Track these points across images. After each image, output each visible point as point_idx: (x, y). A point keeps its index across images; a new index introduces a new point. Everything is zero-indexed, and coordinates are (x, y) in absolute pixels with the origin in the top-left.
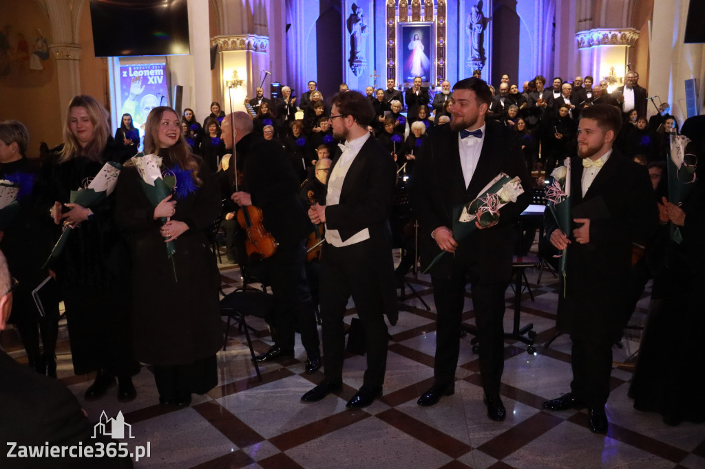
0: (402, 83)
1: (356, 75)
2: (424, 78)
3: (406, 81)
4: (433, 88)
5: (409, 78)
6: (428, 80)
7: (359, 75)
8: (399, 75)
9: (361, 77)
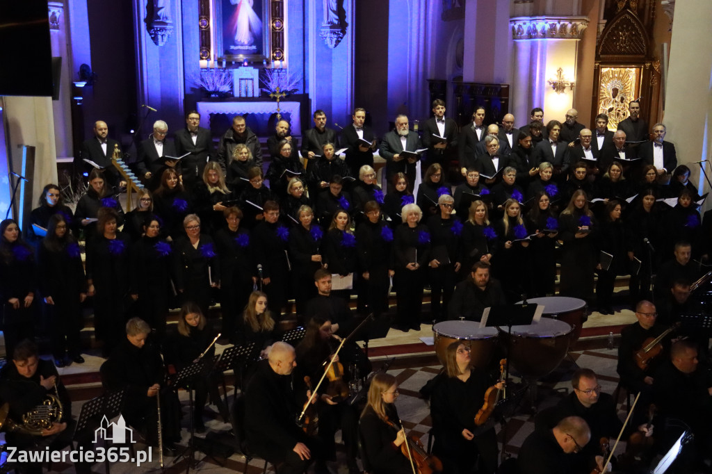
0: (220, 54)
1: (156, 43)
2: (254, 47)
3: (227, 52)
4: (268, 63)
5: (232, 47)
6: (259, 51)
7: (161, 44)
8: (216, 43)
9: (163, 47)
